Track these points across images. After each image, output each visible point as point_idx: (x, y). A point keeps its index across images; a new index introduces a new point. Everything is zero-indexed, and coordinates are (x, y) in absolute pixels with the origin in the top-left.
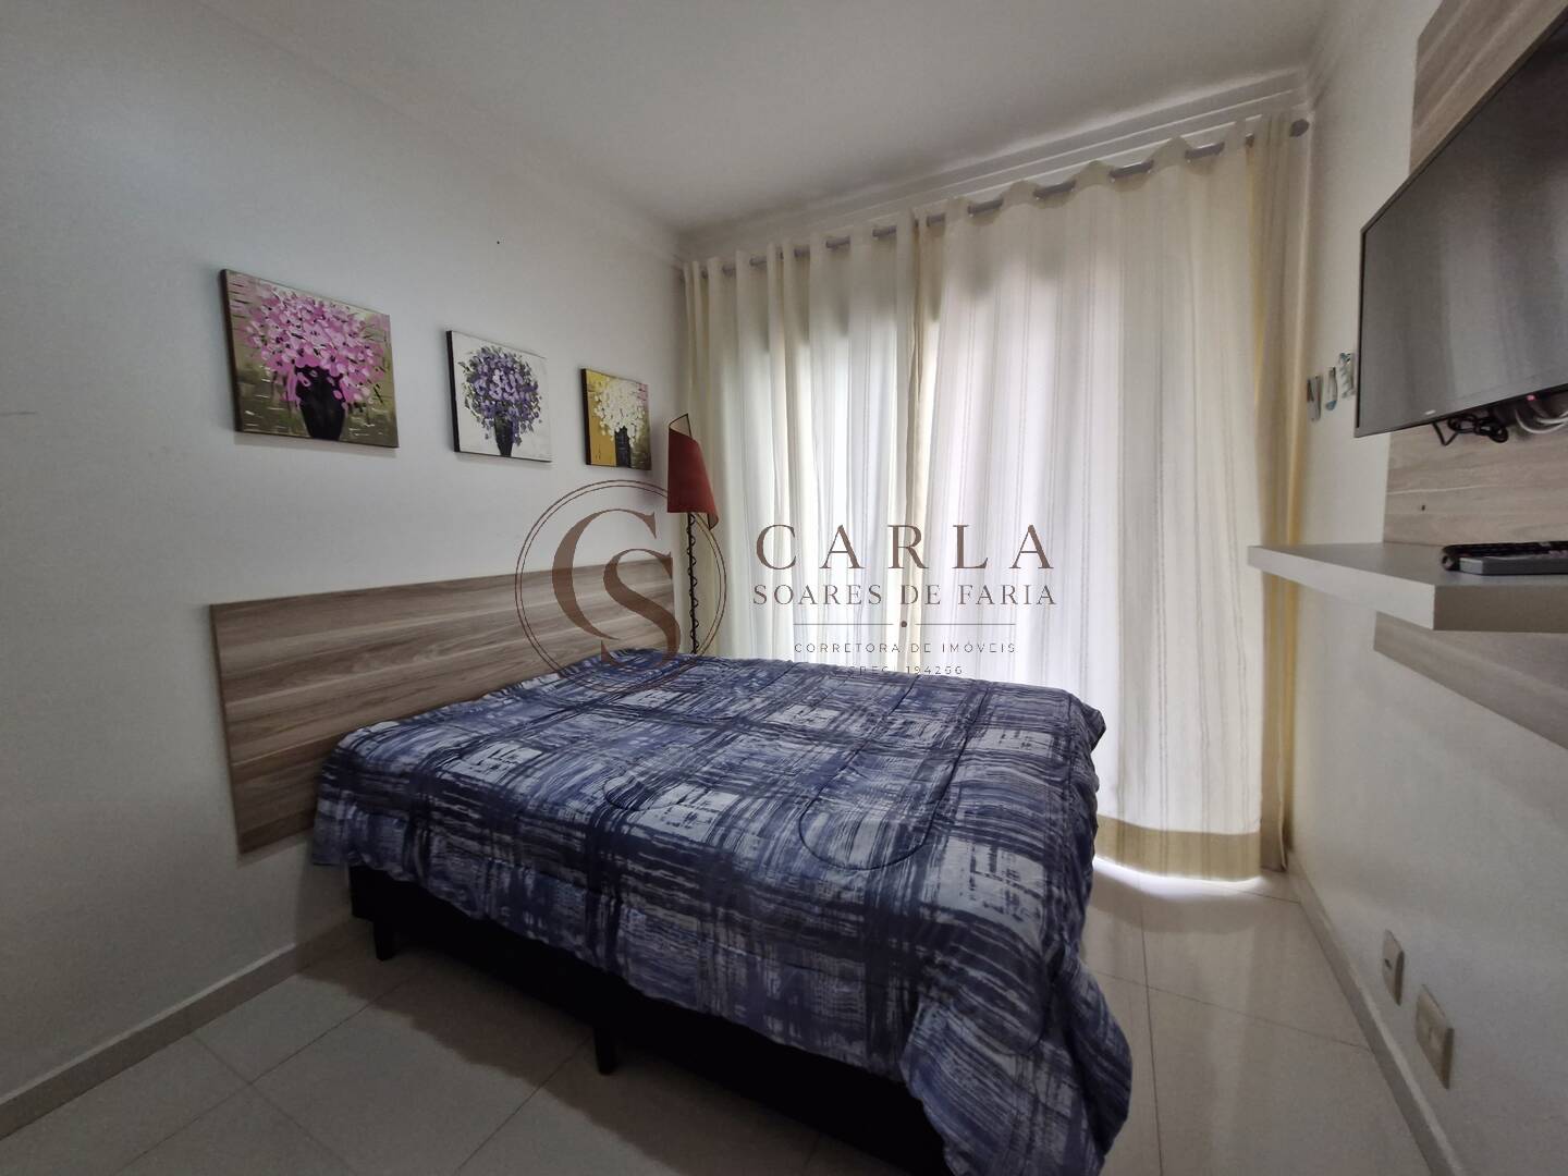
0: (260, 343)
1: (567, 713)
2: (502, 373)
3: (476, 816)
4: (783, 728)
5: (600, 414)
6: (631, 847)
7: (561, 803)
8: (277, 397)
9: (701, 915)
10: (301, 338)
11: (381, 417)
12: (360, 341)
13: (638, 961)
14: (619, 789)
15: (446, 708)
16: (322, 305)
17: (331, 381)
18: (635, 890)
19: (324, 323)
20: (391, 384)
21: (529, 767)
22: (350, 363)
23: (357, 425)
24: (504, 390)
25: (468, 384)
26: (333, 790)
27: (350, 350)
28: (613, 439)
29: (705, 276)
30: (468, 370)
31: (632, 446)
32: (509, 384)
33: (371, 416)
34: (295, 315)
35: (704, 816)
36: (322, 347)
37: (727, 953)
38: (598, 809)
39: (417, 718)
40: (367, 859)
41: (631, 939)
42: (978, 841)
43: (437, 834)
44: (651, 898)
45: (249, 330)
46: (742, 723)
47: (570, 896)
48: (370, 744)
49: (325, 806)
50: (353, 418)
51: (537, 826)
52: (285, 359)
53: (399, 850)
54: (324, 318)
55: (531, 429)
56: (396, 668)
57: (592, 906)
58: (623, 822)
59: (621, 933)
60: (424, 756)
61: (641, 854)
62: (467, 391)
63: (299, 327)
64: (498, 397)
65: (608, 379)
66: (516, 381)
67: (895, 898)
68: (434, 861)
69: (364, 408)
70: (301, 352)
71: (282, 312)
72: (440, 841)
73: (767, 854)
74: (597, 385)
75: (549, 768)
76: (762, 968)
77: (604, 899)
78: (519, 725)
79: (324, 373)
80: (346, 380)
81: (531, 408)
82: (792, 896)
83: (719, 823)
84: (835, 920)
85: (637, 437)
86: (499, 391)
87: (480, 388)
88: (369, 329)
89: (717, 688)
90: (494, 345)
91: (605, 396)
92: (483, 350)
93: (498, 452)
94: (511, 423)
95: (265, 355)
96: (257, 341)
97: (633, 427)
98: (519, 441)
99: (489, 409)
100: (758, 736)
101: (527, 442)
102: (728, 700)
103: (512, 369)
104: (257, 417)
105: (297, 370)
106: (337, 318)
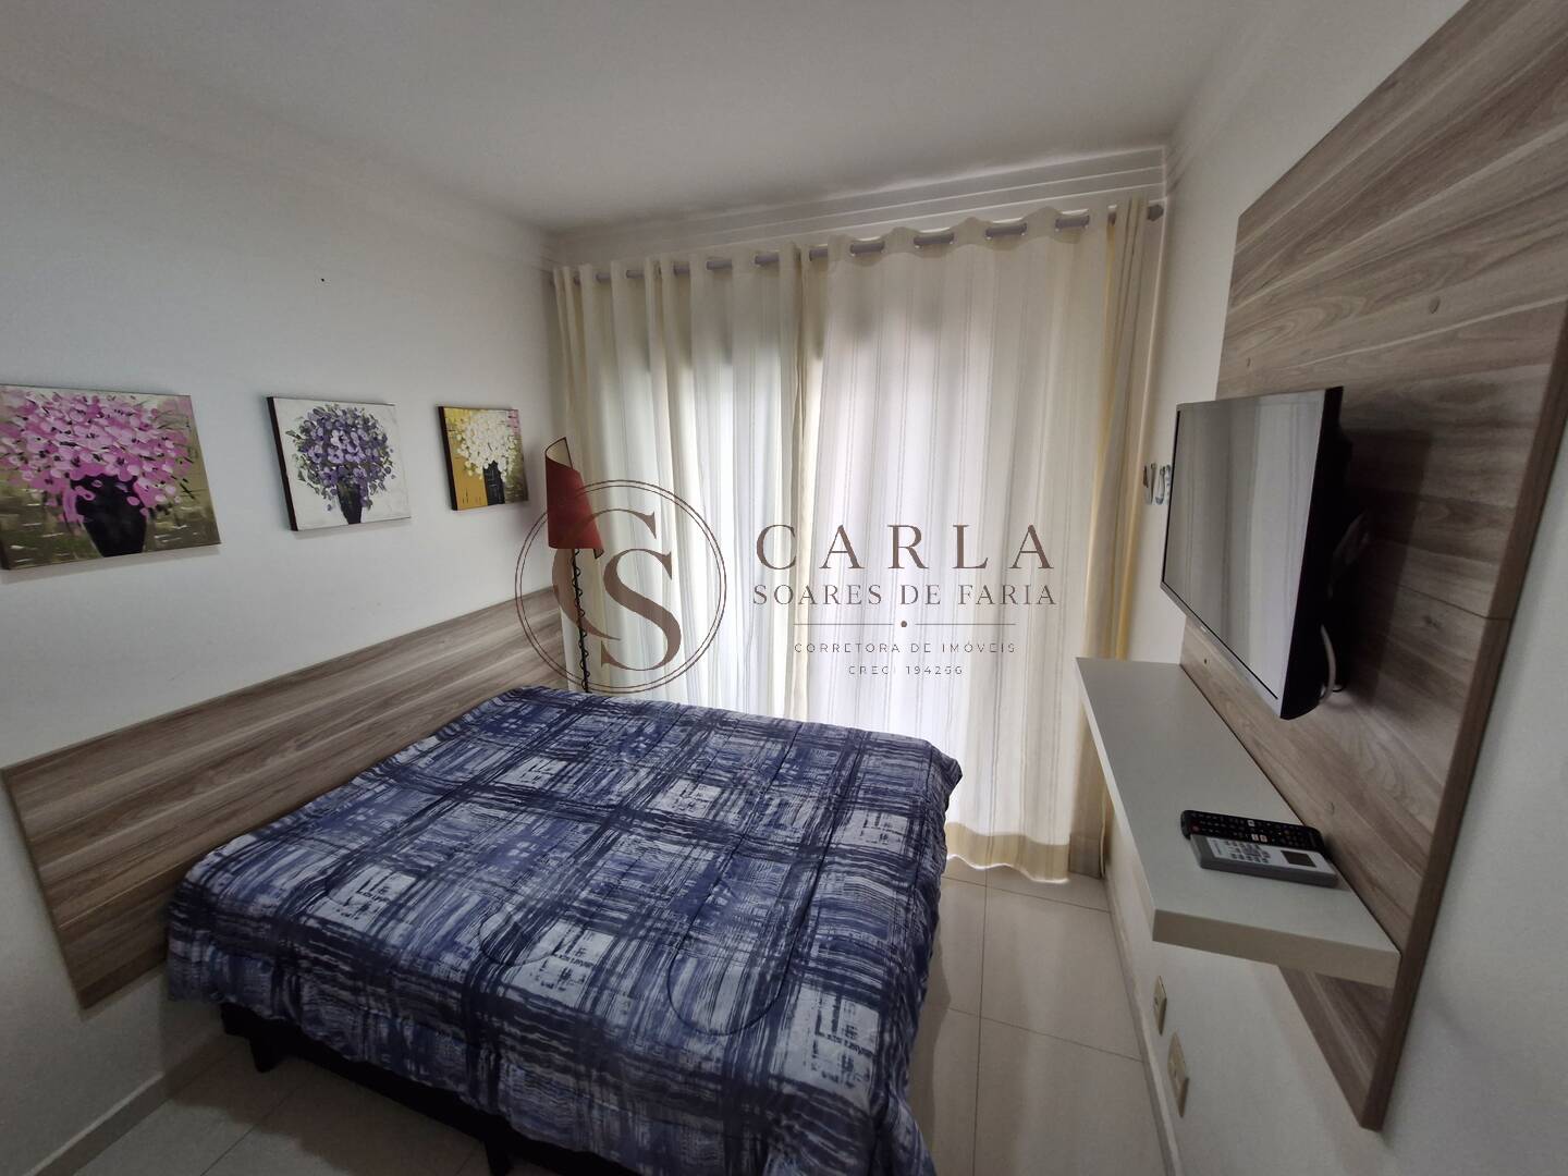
0: (18, 463)
1: (445, 803)
2: (342, 433)
3: (347, 968)
4: (666, 818)
5: (465, 454)
6: (506, 1009)
7: (434, 958)
8: (52, 520)
9: (577, 1076)
10: (73, 445)
11: (193, 515)
12: (154, 433)
13: (521, 1113)
14: (495, 934)
15: (310, 804)
16: (96, 400)
17: (123, 488)
18: (513, 1049)
19: (102, 421)
20: (202, 474)
21: (401, 906)
22: (144, 462)
23: (165, 531)
24: (345, 452)
25: (300, 454)
26: (184, 929)
27: (143, 446)
28: (481, 478)
29: (577, 282)
30: (298, 437)
31: (504, 480)
32: (352, 443)
33: (181, 517)
34: (62, 419)
35: (580, 972)
36: (101, 450)
37: (602, 1108)
38: (473, 964)
39: (276, 825)
40: (233, 999)
41: (512, 1093)
42: (827, 988)
43: (307, 981)
44: (529, 1058)
46: (623, 815)
47: (449, 1048)
48: (223, 878)
49: (178, 946)
50: (158, 524)
51: (412, 982)
52: (56, 473)
53: (267, 995)
54: (102, 417)
55: (383, 488)
56: (247, 776)
57: (472, 1057)
58: (498, 982)
59: (501, 1086)
60: (285, 895)
61: (516, 1018)
62: (301, 462)
63: (68, 433)
64: (339, 461)
65: (471, 413)
66: (360, 438)
67: (748, 1070)
68: (306, 1008)
69: (170, 510)
70: (76, 462)
71: (42, 419)
72: (311, 987)
73: (636, 1020)
74: (458, 424)
75: (423, 905)
76: (633, 1121)
77: (483, 1054)
78: (393, 828)
79: (111, 480)
80: (142, 483)
81: (381, 464)
82: (658, 1064)
83: (592, 982)
84: (696, 1086)
85: (510, 469)
86: (340, 453)
87: (316, 455)
88: (165, 417)
89: (603, 753)
90: (329, 403)
91: (468, 433)
92: (315, 411)
93: (344, 521)
94: (358, 486)
95: (27, 475)
96: (15, 461)
97: (504, 460)
98: (369, 504)
99: (329, 477)
100: (639, 834)
101: (380, 503)
102: (614, 773)
103: (354, 426)
104: (28, 549)
105: (74, 484)
106: (120, 412)
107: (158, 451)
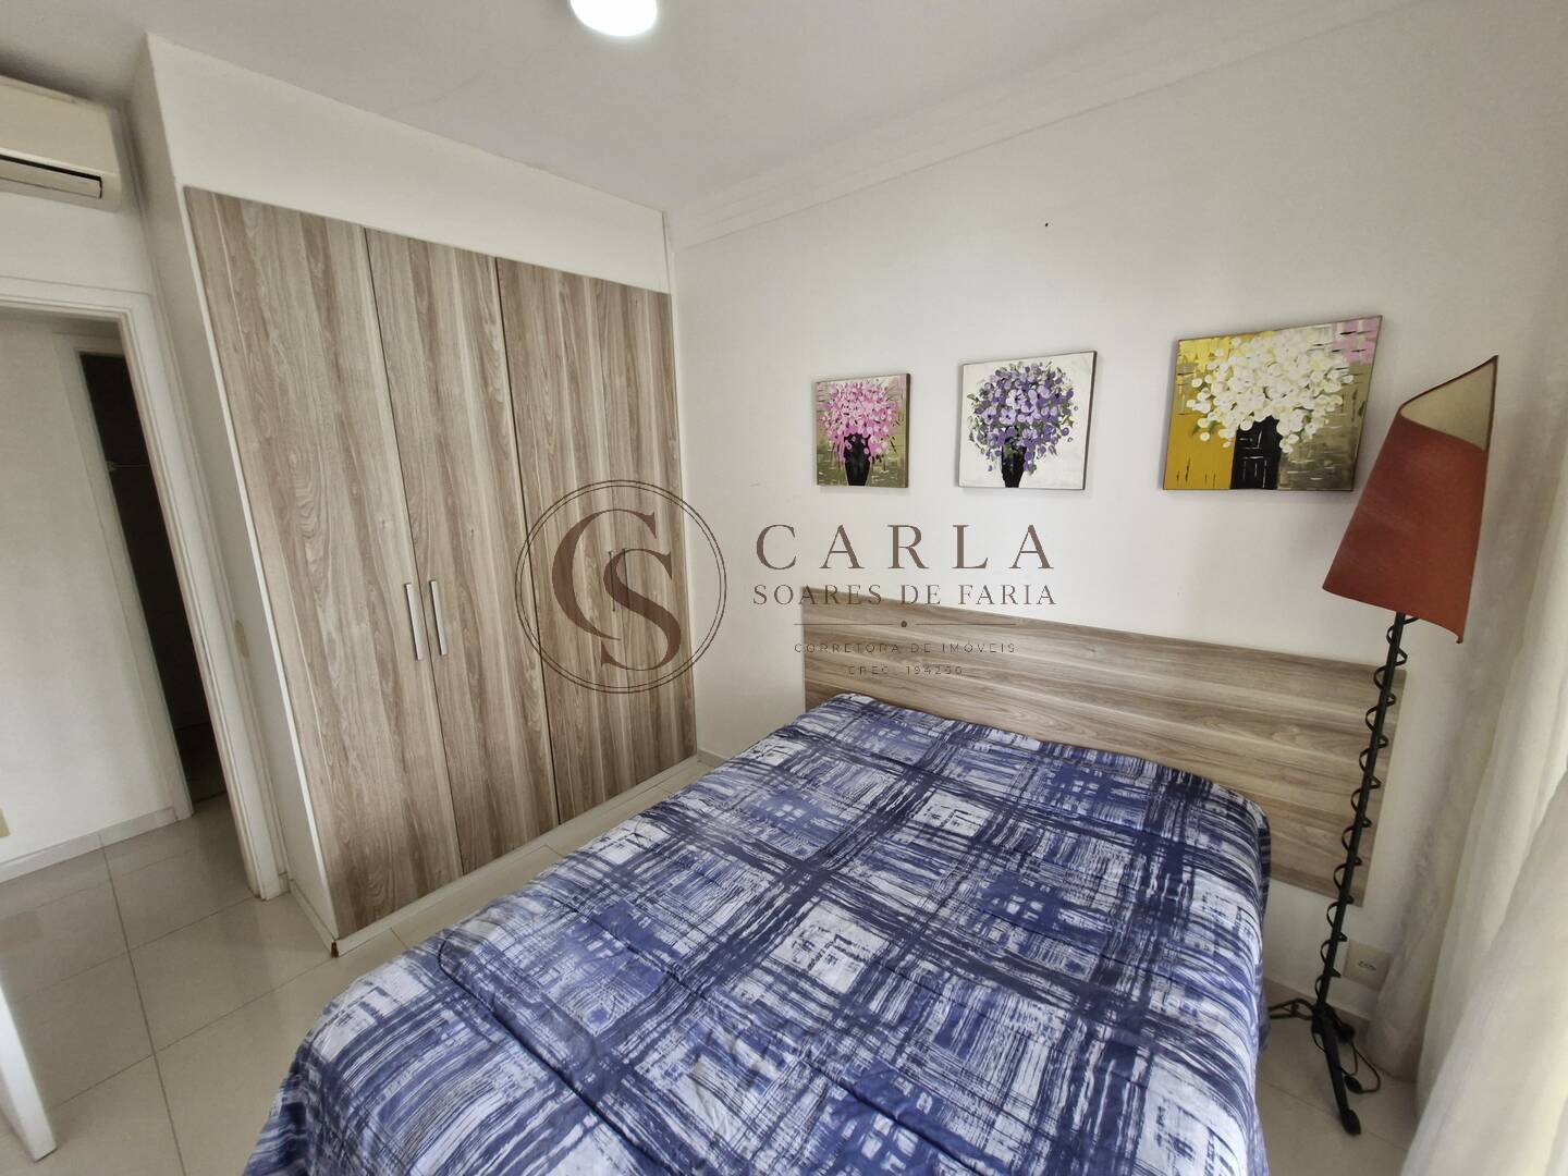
2: (1020, 392)
5: (1204, 407)
8: (835, 459)
10: (848, 414)
11: (896, 464)
12: (884, 404)
16: (861, 385)
17: (864, 442)
19: (861, 398)
22: (876, 424)
23: (878, 473)
25: (975, 416)
27: (876, 414)
28: (1229, 445)
30: (977, 400)
31: (1286, 447)
32: (1028, 404)
33: (887, 465)
34: (847, 398)
36: (858, 416)
45: (824, 419)
50: (875, 468)
52: (839, 432)
54: (862, 395)
55: (1054, 451)
62: (974, 423)
63: (848, 407)
64: (1010, 422)
65: (1236, 342)
66: (1039, 396)
69: (882, 459)
70: (848, 425)
71: (840, 400)
74: (1202, 361)
79: (859, 436)
80: (872, 439)
81: (1057, 425)
85: (1309, 430)
86: (1012, 414)
87: (989, 416)
88: (890, 393)
89: (996, 868)
90: (1012, 362)
91: (1220, 376)
92: (998, 373)
93: (1003, 483)
94: (1024, 449)
95: (830, 433)
96: (827, 426)
97: (1301, 414)
98: (1033, 468)
99: (996, 438)
100: (768, 890)
101: (1046, 468)
102: (933, 876)
103: (1035, 383)
104: (824, 477)
105: (845, 439)
106: (870, 391)
107: (883, 417)
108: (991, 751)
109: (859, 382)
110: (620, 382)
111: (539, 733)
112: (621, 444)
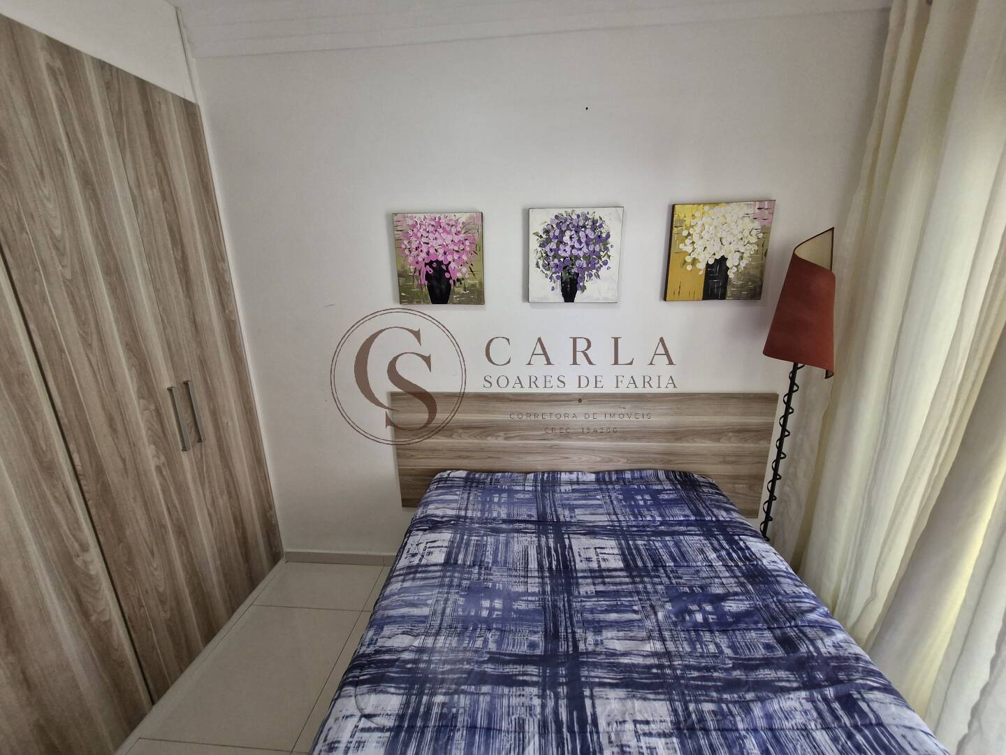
1: (531, 526)
2: (573, 232)
5: (689, 249)
8: (416, 282)
10: (428, 244)
11: (473, 286)
12: (462, 236)
14: (389, 651)
16: (440, 219)
17: (444, 268)
19: (441, 230)
20: (482, 261)
21: (415, 572)
22: (455, 253)
23: (459, 293)
24: (573, 247)
25: (540, 249)
27: (456, 244)
28: (702, 273)
30: (541, 237)
31: (731, 274)
32: (580, 242)
33: (467, 286)
34: (425, 230)
36: (438, 245)
39: (477, 476)
45: (403, 246)
50: (456, 289)
52: (420, 259)
54: (440, 228)
55: (598, 276)
56: (477, 441)
62: (539, 255)
63: (427, 237)
64: (567, 255)
65: (707, 208)
66: (587, 236)
69: (462, 282)
70: (428, 253)
71: (418, 231)
74: (688, 219)
75: (417, 583)
78: (493, 519)
79: (440, 263)
80: (452, 265)
81: (600, 258)
85: (743, 265)
86: (568, 249)
87: (551, 250)
88: (467, 227)
89: (659, 587)
90: (566, 210)
91: (698, 229)
92: (557, 217)
93: (562, 299)
94: (577, 274)
95: (411, 259)
96: (407, 252)
97: (738, 255)
98: (584, 288)
99: (557, 266)
100: (543, 706)
101: (592, 288)
102: (635, 616)
103: (584, 226)
104: (406, 296)
105: (426, 264)
106: (449, 225)
108: (574, 491)
109: (437, 216)
110: (152, 194)
111: (108, 624)
112: (165, 265)
